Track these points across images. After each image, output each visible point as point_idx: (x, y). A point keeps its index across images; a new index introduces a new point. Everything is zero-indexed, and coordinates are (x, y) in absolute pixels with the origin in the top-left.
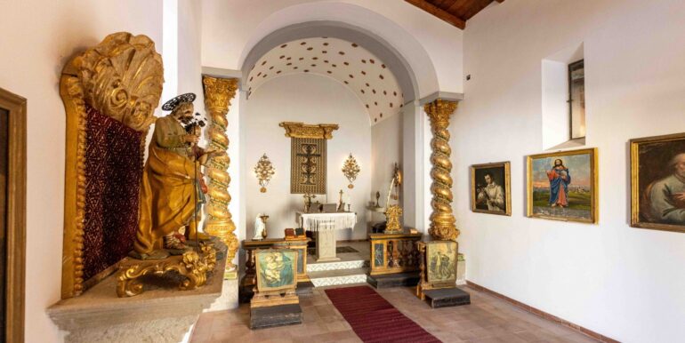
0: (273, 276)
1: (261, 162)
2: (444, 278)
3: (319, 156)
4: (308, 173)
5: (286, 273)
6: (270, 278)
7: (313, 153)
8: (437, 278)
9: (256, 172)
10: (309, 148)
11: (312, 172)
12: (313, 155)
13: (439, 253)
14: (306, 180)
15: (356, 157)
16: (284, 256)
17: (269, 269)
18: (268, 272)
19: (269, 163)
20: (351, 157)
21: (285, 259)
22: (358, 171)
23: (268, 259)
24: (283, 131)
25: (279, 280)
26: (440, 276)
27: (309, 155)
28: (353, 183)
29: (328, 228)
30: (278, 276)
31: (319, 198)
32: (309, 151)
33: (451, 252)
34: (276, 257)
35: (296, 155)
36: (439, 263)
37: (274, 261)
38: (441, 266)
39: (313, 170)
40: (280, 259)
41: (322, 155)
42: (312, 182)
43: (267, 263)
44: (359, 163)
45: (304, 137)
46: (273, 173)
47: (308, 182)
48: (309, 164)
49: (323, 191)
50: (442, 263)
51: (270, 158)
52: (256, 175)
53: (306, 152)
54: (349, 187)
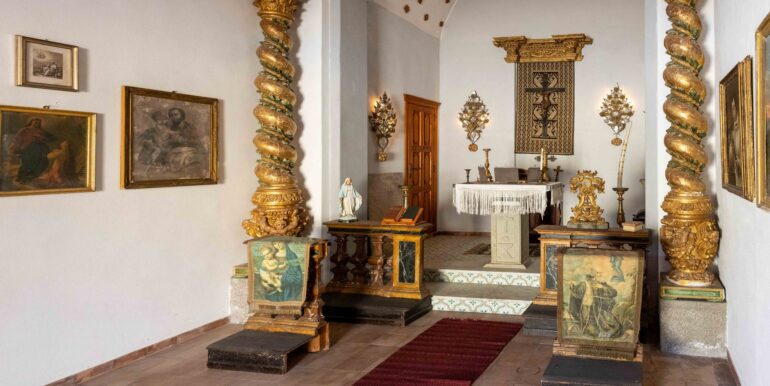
0: (270, 282)
1: (468, 104)
2: (603, 337)
3: (562, 90)
4: (545, 120)
5: (291, 279)
6: (266, 285)
7: (551, 86)
8: (587, 332)
9: (461, 119)
10: (545, 77)
11: (551, 117)
12: (552, 89)
13: (590, 277)
14: (540, 131)
15: (624, 91)
16: (288, 250)
17: (265, 269)
18: (264, 275)
19: (479, 105)
20: (617, 89)
21: (290, 256)
22: (630, 114)
23: (266, 252)
24: (502, 52)
25: (280, 290)
26: (591, 328)
27: (545, 90)
28: (622, 136)
29: (498, 211)
30: (278, 284)
31: (561, 160)
32: (545, 83)
33: (621, 279)
34: (277, 250)
35: (524, 90)
36: (588, 300)
37: (274, 257)
38: (593, 309)
39: (552, 115)
40: (282, 254)
41: (566, 89)
42: (550, 134)
43: (263, 258)
44: (632, 100)
45: (535, 60)
46: (486, 121)
47: (545, 136)
48: (547, 107)
49: (569, 150)
50: (596, 302)
51: (484, 98)
52: (461, 124)
53: (540, 86)
54: (613, 143)
